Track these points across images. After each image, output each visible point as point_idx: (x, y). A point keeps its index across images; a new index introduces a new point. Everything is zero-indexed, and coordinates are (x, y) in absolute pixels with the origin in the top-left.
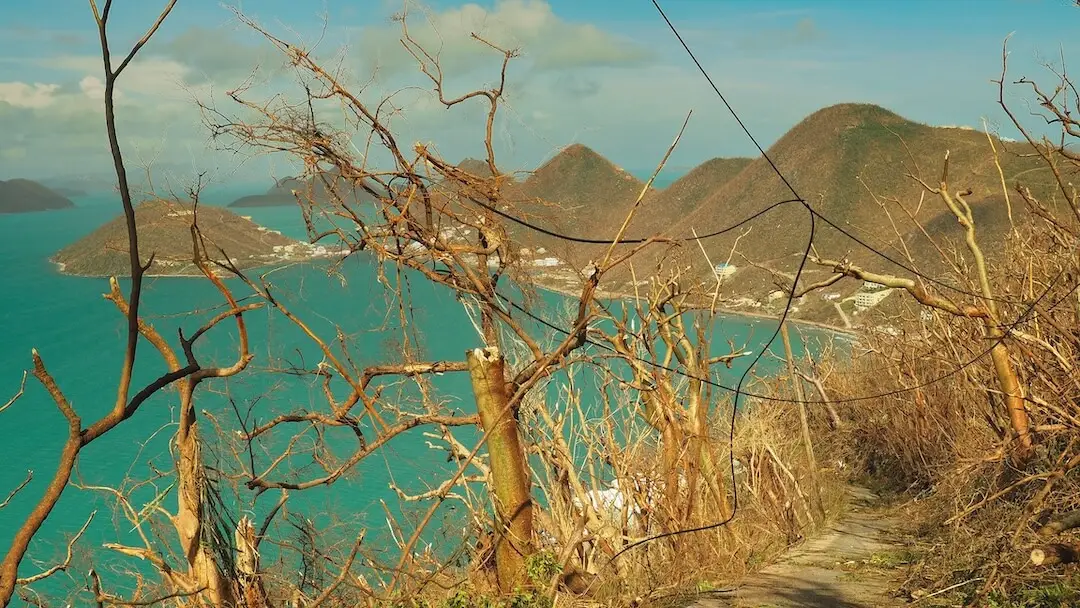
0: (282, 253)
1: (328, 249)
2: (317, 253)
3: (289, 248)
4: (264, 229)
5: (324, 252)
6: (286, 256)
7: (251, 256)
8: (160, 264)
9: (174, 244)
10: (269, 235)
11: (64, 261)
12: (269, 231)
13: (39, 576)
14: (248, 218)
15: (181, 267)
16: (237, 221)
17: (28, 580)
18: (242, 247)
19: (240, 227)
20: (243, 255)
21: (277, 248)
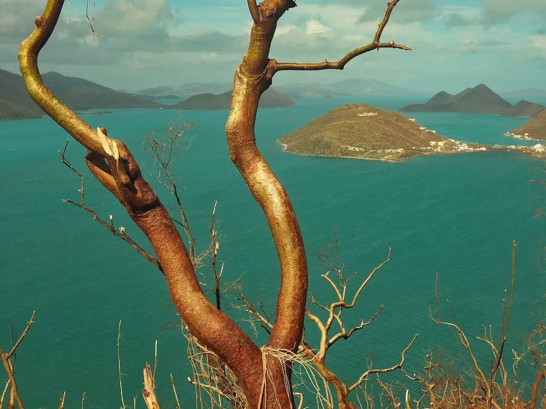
0: (436, 146)
1: (470, 146)
2: (461, 148)
3: (441, 144)
4: (424, 128)
5: (466, 148)
6: (439, 150)
7: (413, 148)
8: (350, 149)
9: (360, 136)
10: (428, 133)
11: (287, 143)
12: (427, 131)
13: (388, 369)
14: (413, 120)
15: (364, 153)
16: (406, 122)
17: (383, 371)
18: (407, 141)
19: (407, 126)
20: (408, 147)
21: (433, 143)
